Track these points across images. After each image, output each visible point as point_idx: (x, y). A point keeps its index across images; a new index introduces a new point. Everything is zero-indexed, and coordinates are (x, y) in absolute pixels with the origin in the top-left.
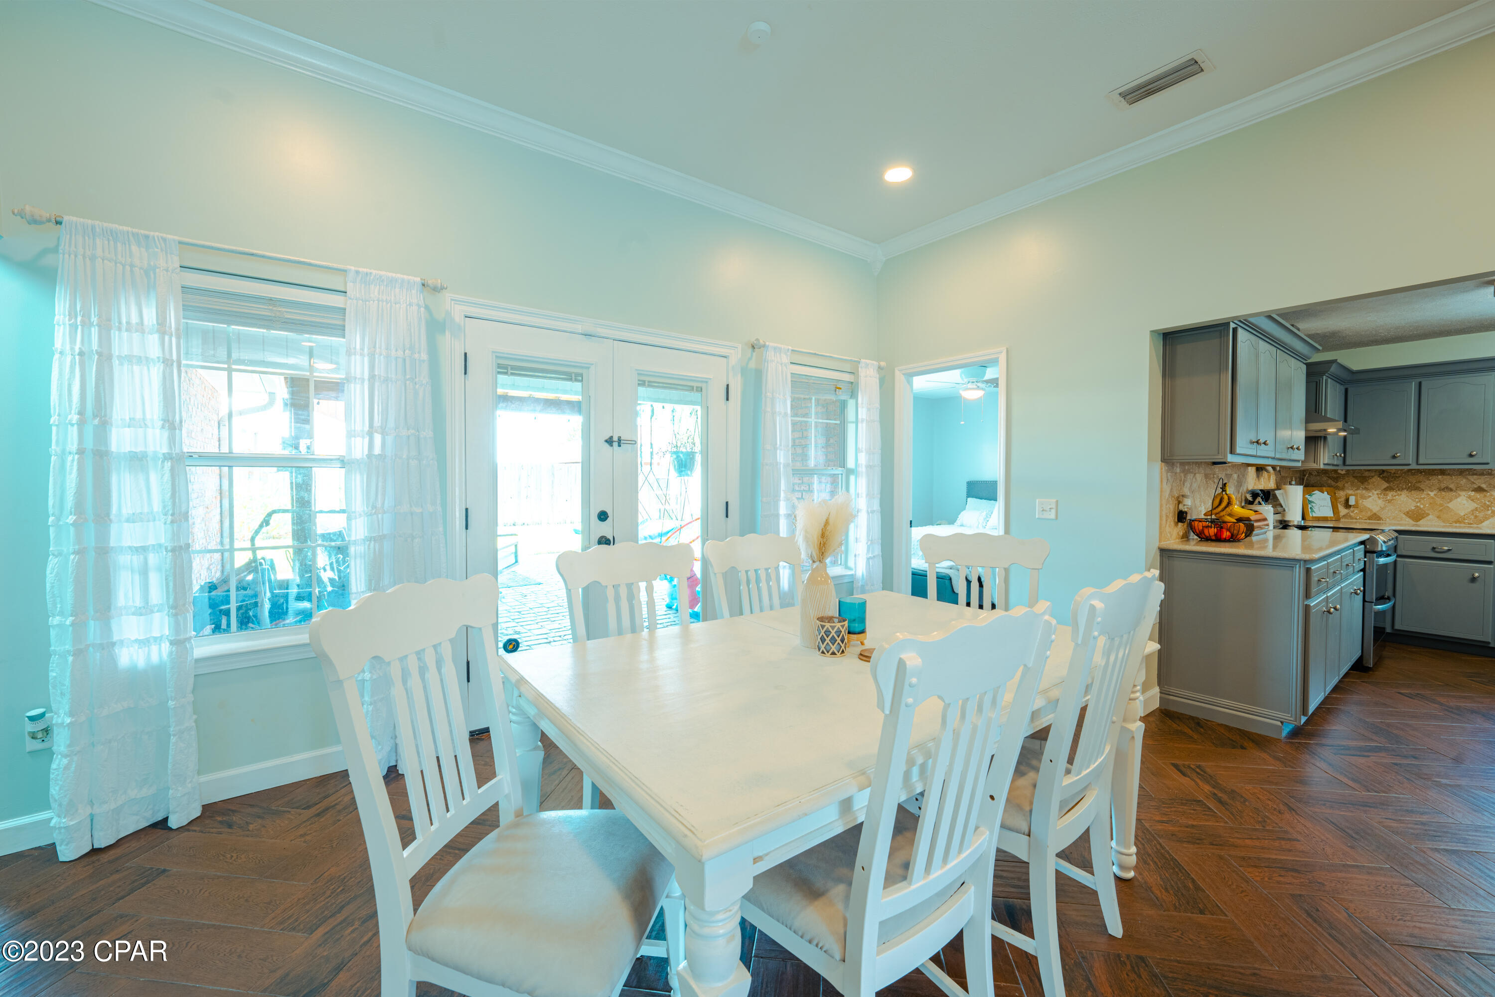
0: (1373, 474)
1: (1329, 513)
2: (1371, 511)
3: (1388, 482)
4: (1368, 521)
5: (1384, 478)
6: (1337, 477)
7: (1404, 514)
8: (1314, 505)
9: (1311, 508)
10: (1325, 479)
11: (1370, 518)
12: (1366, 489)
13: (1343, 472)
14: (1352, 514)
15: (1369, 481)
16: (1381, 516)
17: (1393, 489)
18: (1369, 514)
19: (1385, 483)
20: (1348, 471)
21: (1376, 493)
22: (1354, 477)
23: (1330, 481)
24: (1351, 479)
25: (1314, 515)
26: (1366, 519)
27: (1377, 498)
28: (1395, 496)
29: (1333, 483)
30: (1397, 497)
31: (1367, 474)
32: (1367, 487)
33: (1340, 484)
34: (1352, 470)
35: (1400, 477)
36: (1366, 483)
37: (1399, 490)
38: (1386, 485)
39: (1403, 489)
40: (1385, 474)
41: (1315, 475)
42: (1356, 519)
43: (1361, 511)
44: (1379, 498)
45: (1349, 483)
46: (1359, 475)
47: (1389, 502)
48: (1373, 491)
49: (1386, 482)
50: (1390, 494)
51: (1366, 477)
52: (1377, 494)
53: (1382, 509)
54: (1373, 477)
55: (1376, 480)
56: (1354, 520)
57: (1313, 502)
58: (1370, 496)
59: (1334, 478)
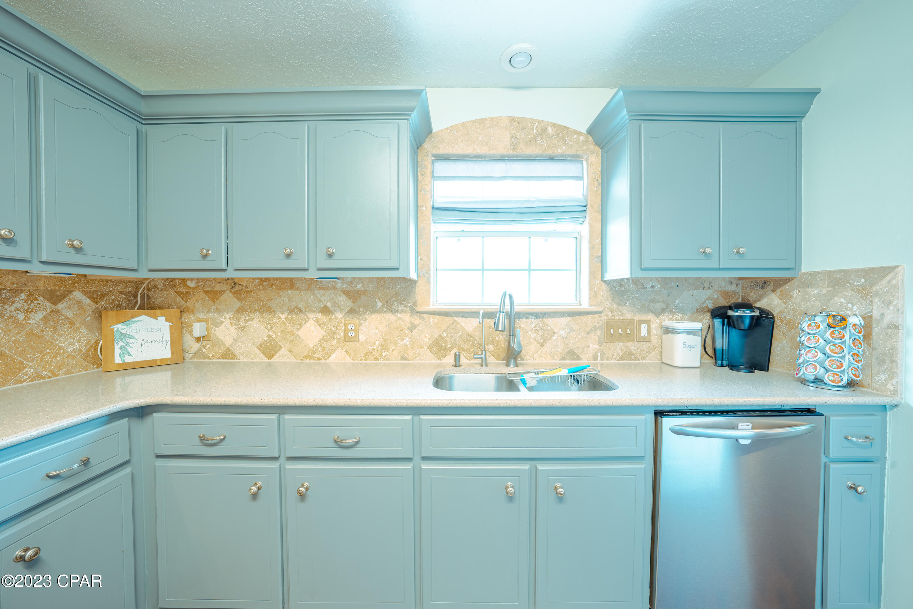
0: (224, 288)
1: (166, 353)
2: (224, 344)
3: (240, 299)
4: (222, 360)
5: (235, 293)
6: (187, 292)
7: (257, 347)
8: (130, 341)
9: (122, 348)
10: (173, 295)
11: (223, 356)
12: (218, 311)
13: (192, 284)
14: (204, 350)
15: (221, 298)
16: (235, 353)
17: (246, 311)
18: (222, 350)
19: (237, 302)
20: (198, 280)
21: (228, 316)
22: (204, 292)
23: (179, 299)
24: (202, 295)
25: (128, 359)
26: (219, 358)
27: (230, 325)
28: (248, 321)
29: (182, 302)
30: (250, 322)
31: (218, 287)
32: (219, 307)
33: (189, 304)
34: (204, 280)
35: (251, 291)
36: (218, 302)
37: (251, 312)
38: (237, 304)
39: (255, 310)
40: (237, 288)
41: (162, 290)
42: (209, 358)
43: (214, 346)
44: (231, 324)
45: (200, 301)
46: (210, 289)
47: (242, 331)
48: (225, 314)
49: (237, 298)
50: (244, 317)
51: (217, 291)
52: (230, 318)
53: (236, 340)
54: (224, 292)
55: (228, 296)
56: (207, 360)
57: (130, 337)
58: (222, 322)
59: (183, 294)
